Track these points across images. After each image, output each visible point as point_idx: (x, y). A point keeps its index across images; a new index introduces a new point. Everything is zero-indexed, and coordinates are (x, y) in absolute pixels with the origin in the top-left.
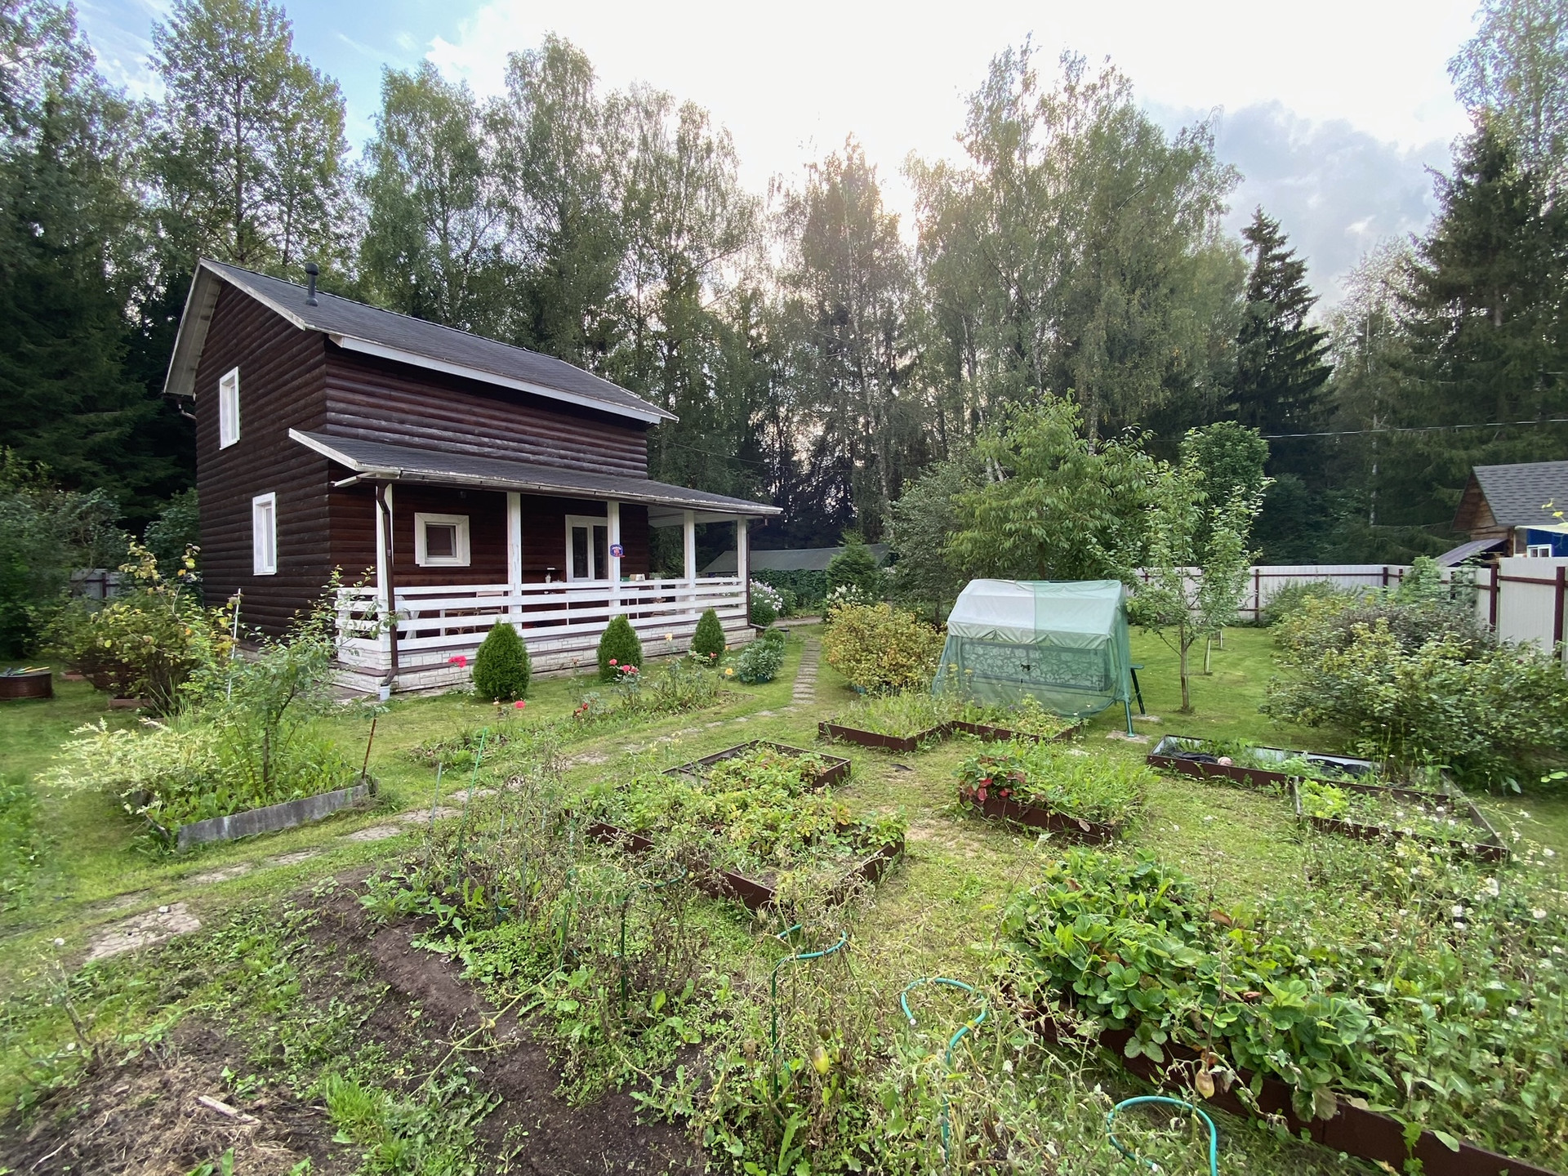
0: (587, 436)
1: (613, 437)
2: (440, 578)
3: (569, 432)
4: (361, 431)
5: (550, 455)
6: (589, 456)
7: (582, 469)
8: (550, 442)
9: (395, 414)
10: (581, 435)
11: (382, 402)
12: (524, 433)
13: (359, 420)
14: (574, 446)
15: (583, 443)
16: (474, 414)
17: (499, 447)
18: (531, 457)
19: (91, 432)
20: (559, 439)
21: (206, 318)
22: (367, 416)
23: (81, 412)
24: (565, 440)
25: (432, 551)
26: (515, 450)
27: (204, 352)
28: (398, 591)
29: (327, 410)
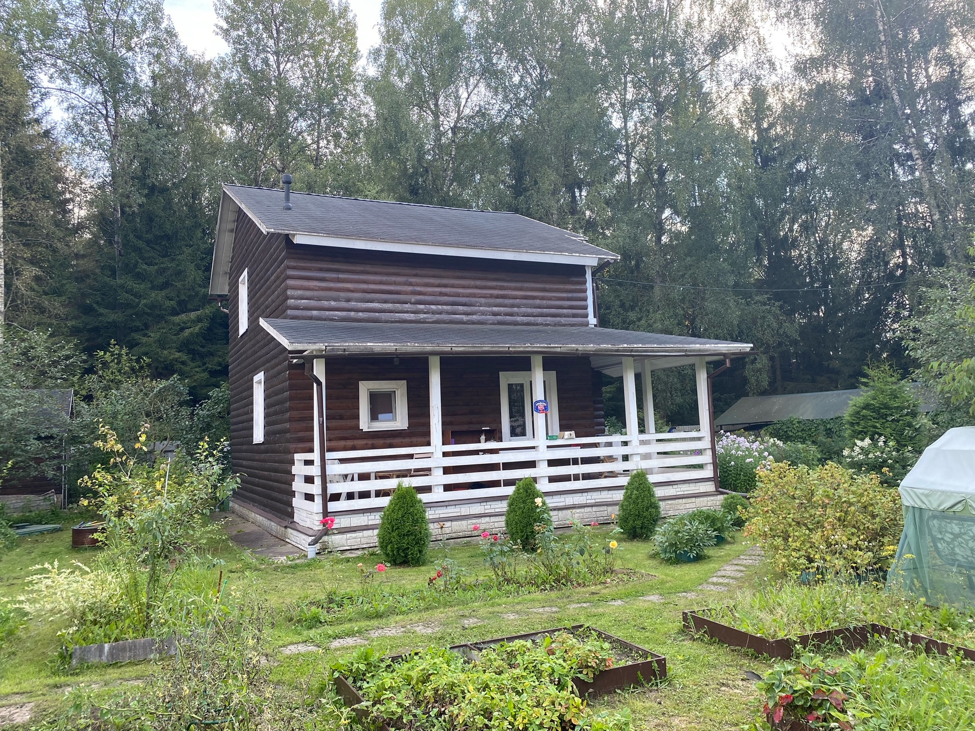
0: (521, 289)
1: (548, 286)
2: (381, 442)
3: (502, 288)
4: (315, 313)
5: (483, 313)
6: (523, 310)
7: (516, 324)
8: (483, 300)
9: (342, 294)
10: (513, 289)
11: (331, 285)
12: (458, 295)
13: (313, 303)
14: (507, 301)
15: (515, 298)
16: (411, 284)
17: (434, 313)
18: (465, 318)
19: (182, 329)
20: (491, 296)
21: (232, 231)
22: (319, 299)
23: (177, 314)
24: (497, 297)
25: (374, 417)
26: (448, 313)
27: (232, 259)
28: (329, 455)
29: (287, 298)
